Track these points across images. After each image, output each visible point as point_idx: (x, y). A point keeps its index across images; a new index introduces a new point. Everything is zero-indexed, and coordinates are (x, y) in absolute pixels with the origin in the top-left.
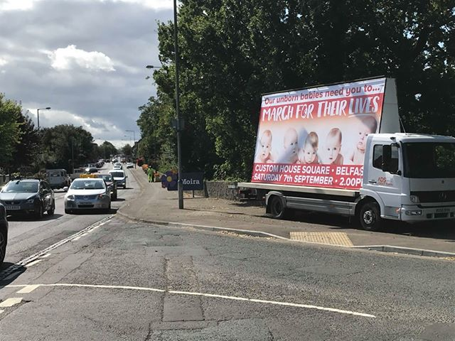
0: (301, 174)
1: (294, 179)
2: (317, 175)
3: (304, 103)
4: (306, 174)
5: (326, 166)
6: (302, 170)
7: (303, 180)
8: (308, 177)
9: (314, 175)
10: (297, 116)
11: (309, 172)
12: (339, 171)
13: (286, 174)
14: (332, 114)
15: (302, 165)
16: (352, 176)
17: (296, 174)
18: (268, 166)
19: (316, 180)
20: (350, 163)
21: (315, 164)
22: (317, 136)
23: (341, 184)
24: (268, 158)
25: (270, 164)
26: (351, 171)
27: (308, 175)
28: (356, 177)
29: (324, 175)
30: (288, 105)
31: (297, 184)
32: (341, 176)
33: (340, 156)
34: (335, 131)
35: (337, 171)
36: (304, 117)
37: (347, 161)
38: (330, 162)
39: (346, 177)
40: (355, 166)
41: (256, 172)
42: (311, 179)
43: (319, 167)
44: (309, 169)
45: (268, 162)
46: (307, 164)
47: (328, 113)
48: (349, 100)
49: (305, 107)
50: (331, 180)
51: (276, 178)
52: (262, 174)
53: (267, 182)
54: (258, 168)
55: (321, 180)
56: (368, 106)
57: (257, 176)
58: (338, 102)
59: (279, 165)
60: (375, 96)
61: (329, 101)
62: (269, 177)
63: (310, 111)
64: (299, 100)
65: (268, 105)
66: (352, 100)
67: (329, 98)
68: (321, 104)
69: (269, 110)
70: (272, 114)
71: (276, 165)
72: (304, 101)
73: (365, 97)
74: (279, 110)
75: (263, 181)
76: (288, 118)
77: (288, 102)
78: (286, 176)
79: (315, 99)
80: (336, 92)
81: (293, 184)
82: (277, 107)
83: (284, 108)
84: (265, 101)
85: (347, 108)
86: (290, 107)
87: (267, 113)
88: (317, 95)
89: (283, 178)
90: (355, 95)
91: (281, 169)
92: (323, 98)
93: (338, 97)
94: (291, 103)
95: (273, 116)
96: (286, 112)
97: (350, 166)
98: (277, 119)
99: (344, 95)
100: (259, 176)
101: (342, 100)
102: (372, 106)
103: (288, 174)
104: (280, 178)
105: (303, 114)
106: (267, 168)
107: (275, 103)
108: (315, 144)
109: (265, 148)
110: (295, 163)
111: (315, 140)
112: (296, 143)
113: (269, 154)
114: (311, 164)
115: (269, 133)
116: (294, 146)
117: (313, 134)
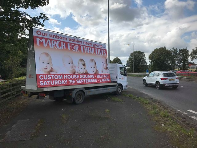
1: (76, 82)
2: (89, 79)
4: (83, 79)
5: (92, 74)
6: (80, 77)
7: (82, 81)
8: (84, 80)
9: (87, 79)
10: (69, 49)
11: (84, 78)
12: (98, 76)
13: (69, 79)
14: (89, 52)
15: (79, 75)
16: (104, 78)
17: (77, 79)
18: (53, 76)
19: (89, 81)
21: (86, 73)
22: (84, 61)
23: (100, 81)
24: (51, 71)
25: (55, 75)
26: (103, 76)
27: (84, 79)
28: (105, 78)
29: (93, 79)
31: (79, 84)
32: (99, 78)
33: (97, 70)
34: (92, 60)
35: (97, 76)
36: (74, 51)
37: (100, 72)
38: (93, 73)
39: (102, 79)
40: (104, 74)
41: (41, 80)
42: (86, 81)
43: (89, 75)
44: (84, 76)
46: (82, 74)
47: (87, 51)
48: (95, 48)
49: (73, 46)
50: (96, 80)
51: (63, 82)
52: (49, 81)
53: (54, 86)
54: (41, 77)
55: (91, 81)
56: (102, 53)
57: (43, 83)
58: (90, 48)
59: (63, 75)
60: (104, 50)
61: (86, 46)
62: (56, 82)
63: (77, 48)
64: (68, 41)
65: (41, 36)
66: (96, 49)
67: (86, 45)
68: (82, 47)
69: (43, 40)
70: (47, 43)
71: (60, 75)
72: (71, 42)
73: (101, 49)
74: (54, 42)
75: (51, 86)
76: (63, 49)
77: (59, 39)
78: (70, 80)
79: (78, 43)
80: (88, 44)
81: (76, 84)
82: (51, 40)
83: (58, 42)
84: (37, 32)
85: (95, 51)
86: (62, 43)
87: (41, 41)
88: (79, 42)
89: (68, 82)
90: (97, 47)
91: (65, 77)
92: (83, 44)
93: (90, 46)
94: (62, 40)
95: (48, 44)
96: (60, 45)
97: (102, 74)
98: (53, 47)
99: (92, 46)
100: (45, 83)
101: (92, 47)
102: (104, 53)
103: (71, 79)
104: (66, 82)
105: (73, 49)
106: (51, 77)
107: (48, 37)
108: (84, 65)
109: (45, 64)
110: (74, 73)
111: (83, 63)
112: (72, 63)
113: (52, 68)
114: (84, 74)
115: (47, 54)
116: (71, 64)
117: (81, 60)
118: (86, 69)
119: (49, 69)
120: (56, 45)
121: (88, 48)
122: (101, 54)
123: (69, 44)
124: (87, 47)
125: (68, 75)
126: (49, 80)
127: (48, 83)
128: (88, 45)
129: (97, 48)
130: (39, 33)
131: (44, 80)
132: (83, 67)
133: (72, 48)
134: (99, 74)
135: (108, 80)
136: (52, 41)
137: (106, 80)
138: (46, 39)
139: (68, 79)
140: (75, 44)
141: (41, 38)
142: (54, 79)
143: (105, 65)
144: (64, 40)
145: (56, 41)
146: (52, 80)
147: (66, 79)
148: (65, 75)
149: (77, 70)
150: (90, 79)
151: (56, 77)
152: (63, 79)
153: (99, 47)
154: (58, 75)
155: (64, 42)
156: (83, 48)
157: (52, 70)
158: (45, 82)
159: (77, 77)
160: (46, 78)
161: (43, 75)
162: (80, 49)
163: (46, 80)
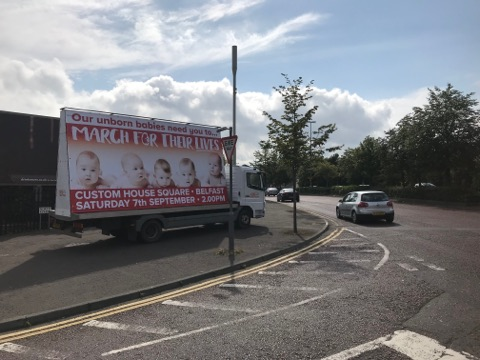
0: (157, 196)
1: (148, 203)
2: (177, 196)
3: (143, 131)
4: (163, 197)
6: (156, 193)
7: (161, 202)
8: (167, 199)
9: (174, 196)
10: (136, 142)
11: (167, 195)
12: (198, 191)
13: (135, 198)
14: (179, 146)
15: (156, 189)
16: (211, 195)
17: (150, 197)
18: (101, 192)
19: (178, 201)
20: (208, 185)
21: (172, 186)
22: (167, 163)
23: (204, 201)
25: (105, 190)
26: (210, 191)
27: (166, 197)
28: (215, 195)
29: (185, 196)
30: (119, 129)
31: (155, 207)
32: (201, 195)
34: (186, 161)
36: (147, 145)
37: (204, 184)
39: (206, 196)
41: (78, 200)
42: (171, 201)
43: (177, 190)
44: (166, 192)
45: (100, 187)
46: (162, 188)
47: (175, 145)
48: (193, 138)
49: (145, 136)
50: (193, 199)
51: (121, 204)
52: (93, 202)
53: (104, 210)
54: (80, 195)
55: (182, 200)
56: (211, 145)
57: (83, 205)
58: (184, 138)
59: (122, 190)
60: (214, 139)
61: (174, 135)
62: (107, 204)
63: (152, 140)
64: (134, 127)
65: (81, 122)
66: (196, 139)
67: (173, 132)
68: (164, 136)
69: (85, 129)
70: (92, 134)
71: (116, 190)
72: (142, 129)
73: (207, 139)
74: (105, 132)
75: (96, 210)
76: (122, 142)
77: (117, 126)
78: (136, 200)
79: (156, 130)
80: (179, 129)
81: (148, 207)
82: (99, 128)
83: (113, 131)
84: (73, 116)
85: (193, 144)
86: (122, 132)
87: (81, 132)
88: (158, 127)
89: (132, 203)
90: (198, 135)
91: (125, 193)
92: (166, 131)
93: (182, 133)
94: (122, 127)
95: (94, 137)
96: (117, 136)
97: (207, 188)
98: (103, 141)
99: (188, 133)
100: (87, 205)
101: (186, 136)
102: (214, 146)
103: (138, 198)
104: (127, 203)
105: (145, 141)
106: (99, 194)
107: (94, 123)
108: (167, 170)
109: (88, 172)
110: (145, 186)
111: (165, 166)
112: (142, 168)
113: (99, 179)
114: (168, 187)
115: (91, 155)
116: (139, 171)
117: (162, 161)
118: (172, 177)
119: (94, 181)
120: (109, 137)
121: (179, 137)
122: (206, 147)
123: (135, 134)
124: (176, 135)
125: (131, 190)
126: (93, 200)
127: (91, 204)
128: (177, 132)
129: (199, 138)
130: (77, 117)
131: (83, 201)
132: (165, 175)
133: (143, 139)
134: (200, 188)
135: (223, 198)
136: (102, 131)
137: (217, 198)
138: (90, 128)
139: (132, 198)
140: (149, 133)
141: (80, 127)
142: (104, 199)
143: (216, 168)
144: (126, 127)
145: (110, 129)
146: (99, 199)
147: (127, 198)
148: (127, 190)
149: (151, 180)
150: (181, 196)
151: (108, 194)
152: (122, 198)
153: (204, 135)
154: (111, 190)
155: (125, 130)
156: (168, 138)
157: (100, 182)
158: (86, 203)
159: (152, 193)
160: (87, 195)
161: (82, 191)
162: (159, 140)
163: (88, 200)
